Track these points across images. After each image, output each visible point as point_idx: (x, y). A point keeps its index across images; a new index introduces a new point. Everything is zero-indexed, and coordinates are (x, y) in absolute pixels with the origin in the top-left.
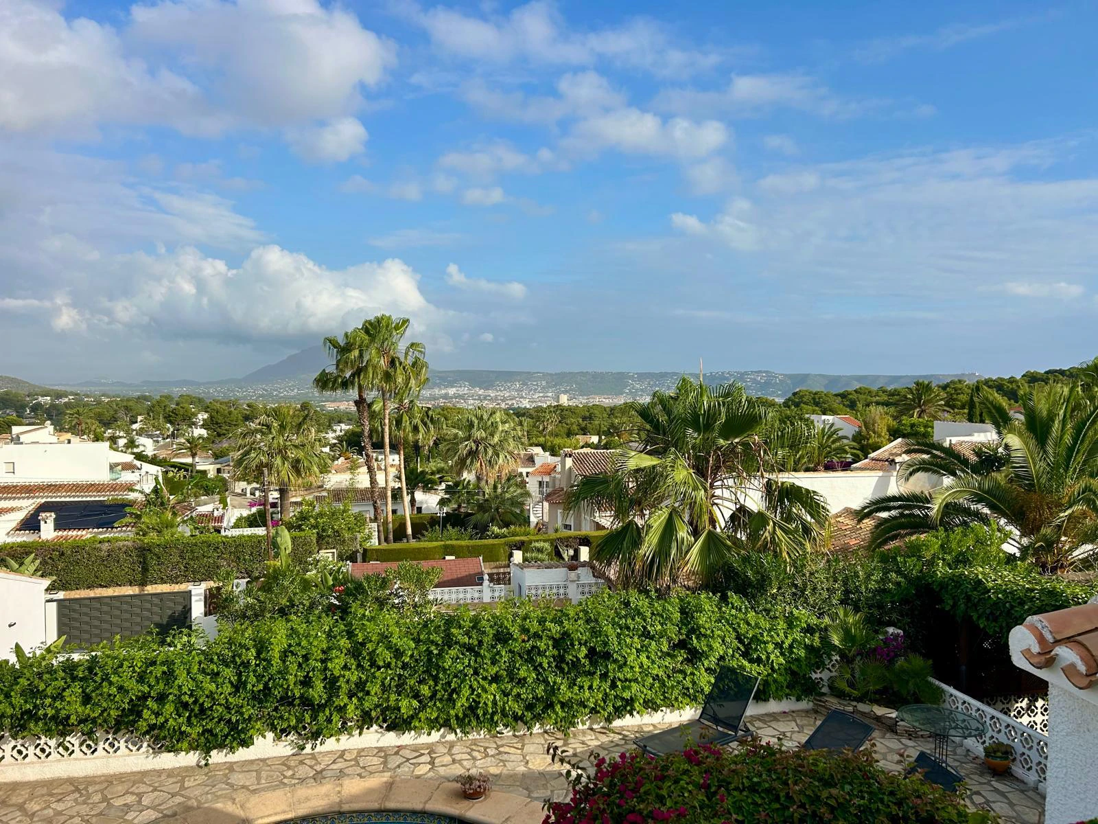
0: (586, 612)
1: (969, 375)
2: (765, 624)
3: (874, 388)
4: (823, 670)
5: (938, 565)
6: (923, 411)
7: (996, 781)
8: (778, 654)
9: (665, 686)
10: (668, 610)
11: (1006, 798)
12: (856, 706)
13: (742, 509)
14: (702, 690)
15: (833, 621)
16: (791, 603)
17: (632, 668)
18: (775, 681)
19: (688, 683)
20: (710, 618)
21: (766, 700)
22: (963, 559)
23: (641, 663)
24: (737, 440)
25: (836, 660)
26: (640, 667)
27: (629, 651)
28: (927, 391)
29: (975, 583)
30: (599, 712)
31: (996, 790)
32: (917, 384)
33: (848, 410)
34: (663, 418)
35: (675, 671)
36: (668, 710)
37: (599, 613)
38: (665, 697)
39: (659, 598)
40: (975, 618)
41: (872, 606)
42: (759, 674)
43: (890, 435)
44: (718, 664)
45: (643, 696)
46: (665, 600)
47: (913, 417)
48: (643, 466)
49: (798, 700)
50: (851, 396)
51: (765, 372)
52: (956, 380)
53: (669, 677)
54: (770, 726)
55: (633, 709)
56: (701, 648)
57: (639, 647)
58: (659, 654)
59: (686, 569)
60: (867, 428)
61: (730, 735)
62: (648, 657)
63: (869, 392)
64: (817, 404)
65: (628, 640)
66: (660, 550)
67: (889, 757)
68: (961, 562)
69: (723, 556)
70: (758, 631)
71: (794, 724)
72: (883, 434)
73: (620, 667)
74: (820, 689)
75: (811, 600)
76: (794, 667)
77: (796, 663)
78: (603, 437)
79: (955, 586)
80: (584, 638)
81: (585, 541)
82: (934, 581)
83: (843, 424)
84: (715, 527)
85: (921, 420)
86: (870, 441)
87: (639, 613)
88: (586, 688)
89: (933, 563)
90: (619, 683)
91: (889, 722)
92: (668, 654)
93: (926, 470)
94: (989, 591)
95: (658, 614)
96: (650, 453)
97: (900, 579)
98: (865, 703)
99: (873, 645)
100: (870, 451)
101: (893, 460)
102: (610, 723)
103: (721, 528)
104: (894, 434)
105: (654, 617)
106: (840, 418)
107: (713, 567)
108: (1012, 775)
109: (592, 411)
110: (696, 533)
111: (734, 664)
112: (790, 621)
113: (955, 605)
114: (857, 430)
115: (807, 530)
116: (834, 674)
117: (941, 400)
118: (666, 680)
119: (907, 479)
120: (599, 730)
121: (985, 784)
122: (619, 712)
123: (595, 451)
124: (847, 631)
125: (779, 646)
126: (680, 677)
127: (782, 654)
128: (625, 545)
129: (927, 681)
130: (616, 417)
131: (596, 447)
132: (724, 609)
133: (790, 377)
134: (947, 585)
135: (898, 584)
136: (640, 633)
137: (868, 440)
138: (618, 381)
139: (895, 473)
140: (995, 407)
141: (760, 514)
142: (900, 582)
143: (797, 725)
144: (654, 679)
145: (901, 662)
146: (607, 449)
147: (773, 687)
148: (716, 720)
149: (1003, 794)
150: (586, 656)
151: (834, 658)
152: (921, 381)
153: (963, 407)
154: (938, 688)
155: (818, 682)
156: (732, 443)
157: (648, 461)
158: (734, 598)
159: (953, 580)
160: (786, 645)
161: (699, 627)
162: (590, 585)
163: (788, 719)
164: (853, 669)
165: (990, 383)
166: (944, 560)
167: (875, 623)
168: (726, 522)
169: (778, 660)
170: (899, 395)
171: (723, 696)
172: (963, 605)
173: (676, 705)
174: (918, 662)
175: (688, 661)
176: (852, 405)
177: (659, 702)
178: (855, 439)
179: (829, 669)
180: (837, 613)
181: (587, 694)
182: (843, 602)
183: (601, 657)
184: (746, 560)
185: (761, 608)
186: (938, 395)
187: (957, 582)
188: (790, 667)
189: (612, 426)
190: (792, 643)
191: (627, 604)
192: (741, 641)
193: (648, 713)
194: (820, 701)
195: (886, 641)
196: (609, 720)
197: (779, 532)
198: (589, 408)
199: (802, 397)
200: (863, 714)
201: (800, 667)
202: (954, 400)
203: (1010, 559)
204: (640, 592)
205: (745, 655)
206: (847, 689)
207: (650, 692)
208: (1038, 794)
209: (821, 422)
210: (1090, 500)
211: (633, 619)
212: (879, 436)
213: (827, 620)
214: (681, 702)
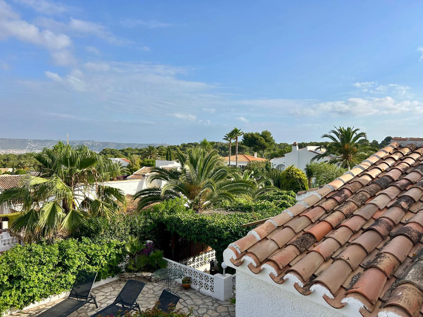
0: (7, 258)
1: (165, 144)
2: (99, 248)
3: (134, 148)
4: (123, 262)
5: (164, 214)
6: (151, 157)
7: (186, 292)
8: (104, 260)
9: (51, 285)
10: (53, 250)
11: (190, 297)
12: (136, 275)
13: (87, 199)
14: (70, 283)
15: (127, 242)
16: (109, 237)
17: (33, 281)
18: (103, 271)
19: (63, 282)
20: (74, 250)
21: (99, 280)
22: (172, 211)
23: (39, 277)
24: (85, 170)
25: (128, 257)
26: (38, 280)
27: (32, 273)
28: (152, 149)
29: (178, 219)
30: (15, 306)
31: (187, 295)
32: (149, 147)
33: (124, 156)
34: (49, 160)
35: (56, 277)
36: (53, 296)
37: (14, 258)
38: (51, 290)
39: (48, 244)
40: (178, 232)
41: (141, 233)
42: (96, 270)
43: (141, 165)
44: (77, 270)
45: (40, 293)
46: (51, 245)
47: (148, 158)
48: (38, 183)
49: (112, 277)
50: (125, 151)
51: (91, 141)
52: (161, 146)
53: (53, 281)
54: (101, 291)
55: (34, 300)
56: (69, 264)
57: (37, 270)
58: (48, 271)
59: (61, 229)
60: (132, 163)
61: (84, 301)
62: (42, 274)
63: (132, 150)
64: (112, 154)
65: (31, 268)
66: (49, 222)
67: (149, 292)
68: (172, 212)
69: (79, 221)
70: (95, 252)
71: (111, 287)
72: (138, 165)
73: (27, 282)
74: (122, 270)
75: (118, 235)
76: (111, 264)
77: (112, 262)
78: (15, 169)
79: (171, 221)
80: (6, 271)
81: (6, 219)
82: (163, 220)
83: (123, 162)
84: (75, 208)
85: (151, 160)
86: (133, 168)
87: (37, 254)
88: (8, 296)
89: (163, 213)
90: (26, 290)
91: (149, 278)
92: (53, 270)
93: (158, 178)
94: (183, 222)
95: (47, 253)
96: (42, 177)
97: (151, 221)
98: (139, 272)
99: (142, 248)
100: (134, 171)
101: (144, 175)
102: (22, 309)
103: (77, 208)
104: (142, 165)
105: (45, 254)
106: (122, 159)
107: (75, 226)
108: (191, 288)
109: (8, 156)
110: (67, 211)
111: (85, 268)
112: (109, 245)
113: (171, 229)
114: (129, 164)
115: (115, 205)
116: (127, 263)
117: (157, 153)
118: (52, 282)
119: (151, 182)
120: (15, 314)
121: (183, 294)
122: (26, 303)
123: (11, 176)
124: (132, 245)
125: (105, 256)
126: (59, 279)
127: (106, 259)
128: (29, 221)
129: (162, 259)
130: (22, 160)
131: (11, 173)
132: (80, 245)
133: (102, 143)
134: (168, 221)
135: (151, 223)
136: (38, 263)
137: (133, 167)
138: (23, 143)
139: (145, 180)
140: (180, 155)
141: (96, 201)
142: (152, 222)
143: (113, 288)
144: (45, 284)
145: (152, 254)
146: (17, 174)
147: (102, 274)
148: (77, 296)
149: (189, 296)
150: (8, 280)
151: (127, 257)
152: (150, 146)
153: (164, 155)
154: (166, 261)
155: (121, 268)
156: (83, 171)
157: (41, 181)
158: (85, 239)
159: (170, 219)
160: (108, 255)
161: (68, 255)
162: (8, 240)
163: (109, 286)
164: (135, 260)
165: (172, 147)
166: (166, 212)
167: (142, 240)
168: (80, 205)
169: (104, 262)
170: (142, 151)
171: (79, 283)
172: (174, 228)
173: (57, 293)
174: (159, 252)
175: (63, 271)
176: (126, 155)
177: (48, 293)
178: (128, 167)
179: (125, 262)
180: (128, 238)
181: (8, 299)
182: (130, 233)
183: (16, 279)
184: (90, 221)
185: (97, 241)
186: (156, 151)
187: (172, 220)
188: (109, 264)
189: (20, 163)
190: (110, 254)
191: (30, 250)
192: (88, 257)
193: (42, 300)
194: (122, 275)
195: (146, 246)
196: (21, 308)
197: (105, 207)
198: (7, 156)
199: (107, 151)
200: (139, 277)
201: (113, 263)
202: (161, 153)
203: (187, 209)
204: (37, 243)
205: (90, 263)
206: (133, 268)
207: (43, 290)
208: (200, 293)
209: (115, 161)
210: (210, 186)
211: (34, 257)
212: (137, 166)
213: (124, 242)
214: (60, 291)
